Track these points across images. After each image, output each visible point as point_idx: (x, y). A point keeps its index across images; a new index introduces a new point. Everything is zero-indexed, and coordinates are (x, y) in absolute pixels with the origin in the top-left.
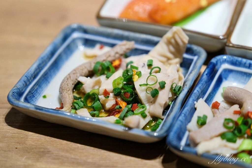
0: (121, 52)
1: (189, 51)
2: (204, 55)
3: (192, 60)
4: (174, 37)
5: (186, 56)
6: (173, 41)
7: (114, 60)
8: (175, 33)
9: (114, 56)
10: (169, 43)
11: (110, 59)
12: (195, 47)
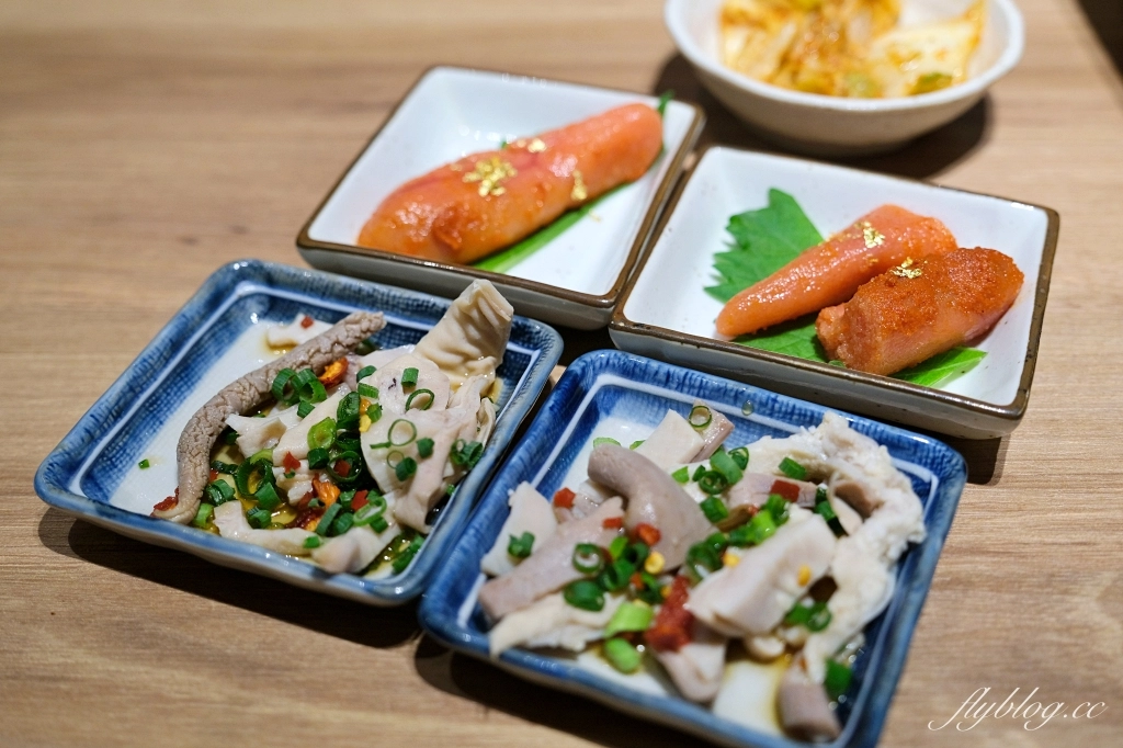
0: (350, 341)
1: (520, 334)
2: (556, 344)
3: (530, 357)
4: (476, 306)
5: (511, 346)
6: (475, 314)
7: (330, 363)
8: (479, 295)
9: (332, 351)
10: (465, 319)
11: (318, 359)
12: (537, 326)
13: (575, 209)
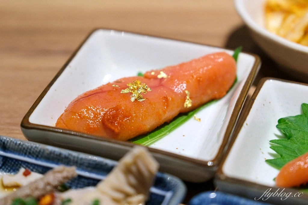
0: (56, 183)
1: (160, 183)
2: (181, 190)
3: (163, 197)
4: (135, 163)
5: (154, 190)
6: (134, 169)
7: (43, 196)
9: (44, 189)
10: (128, 171)
11: (37, 193)
12: (169, 178)
13: (185, 114)
